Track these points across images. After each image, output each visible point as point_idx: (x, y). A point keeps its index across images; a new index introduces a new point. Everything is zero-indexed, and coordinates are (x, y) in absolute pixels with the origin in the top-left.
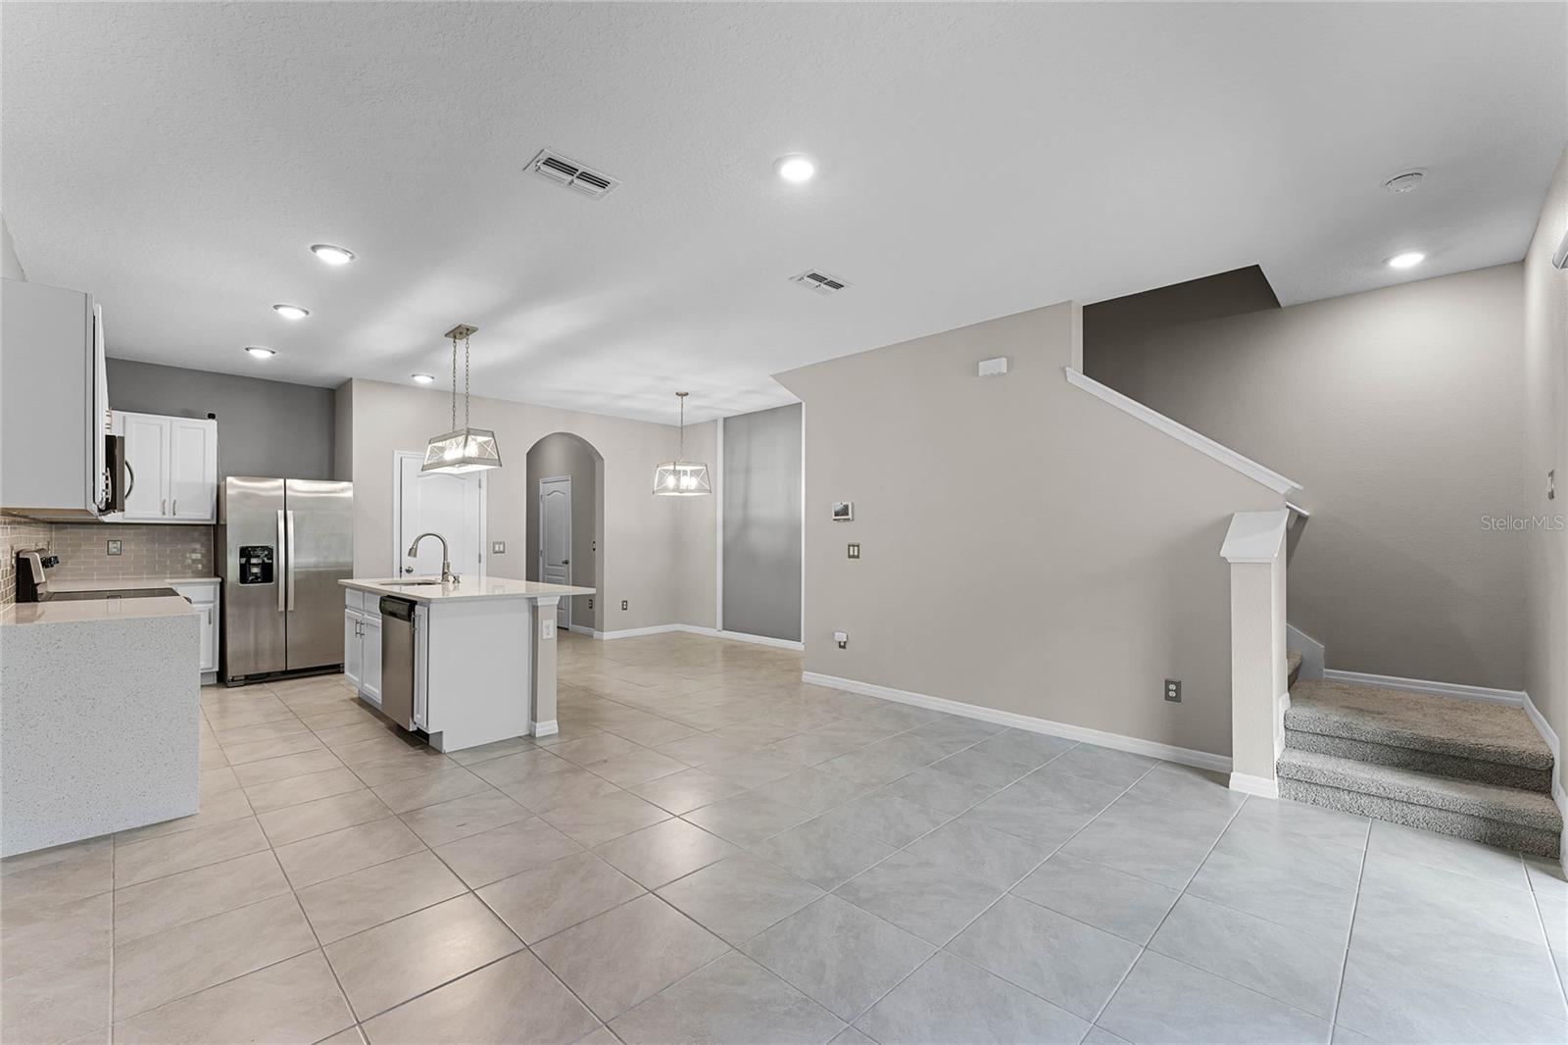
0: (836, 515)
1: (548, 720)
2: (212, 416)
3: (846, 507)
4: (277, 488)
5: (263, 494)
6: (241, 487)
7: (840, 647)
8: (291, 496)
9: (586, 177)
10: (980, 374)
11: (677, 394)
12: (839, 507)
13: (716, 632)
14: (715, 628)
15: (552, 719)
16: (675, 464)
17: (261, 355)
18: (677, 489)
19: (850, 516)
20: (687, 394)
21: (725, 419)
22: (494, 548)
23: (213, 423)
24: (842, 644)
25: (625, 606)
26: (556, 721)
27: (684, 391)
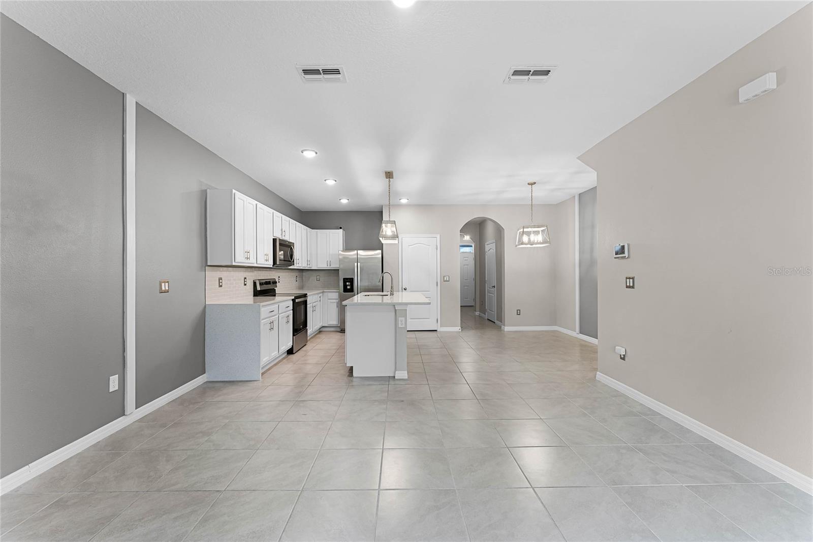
0: (616, 254)
1: (404, 371)
2: (341, 228)
3: (623, 247)
4: (354, 255)
5: (350, 257)
6: (343, 255)
7: (621, 358)
8: (360, 258)
9: (326, 72)
10: (741, 100)
11: (528, 184)
12: (618, 248)
13: (575, 334)
14: (575, 331)
15: (405, 371)
16: (523, 228)
17: (344, 201)
18: (530, 243)
19: (626, 254)
20: (535, 183)
21: (580, 195)
22: (444, 278)
23: (341, 230)
24: (622, 356)
25: (518, 313)
26: (406, 372)
27: (532, 181)
